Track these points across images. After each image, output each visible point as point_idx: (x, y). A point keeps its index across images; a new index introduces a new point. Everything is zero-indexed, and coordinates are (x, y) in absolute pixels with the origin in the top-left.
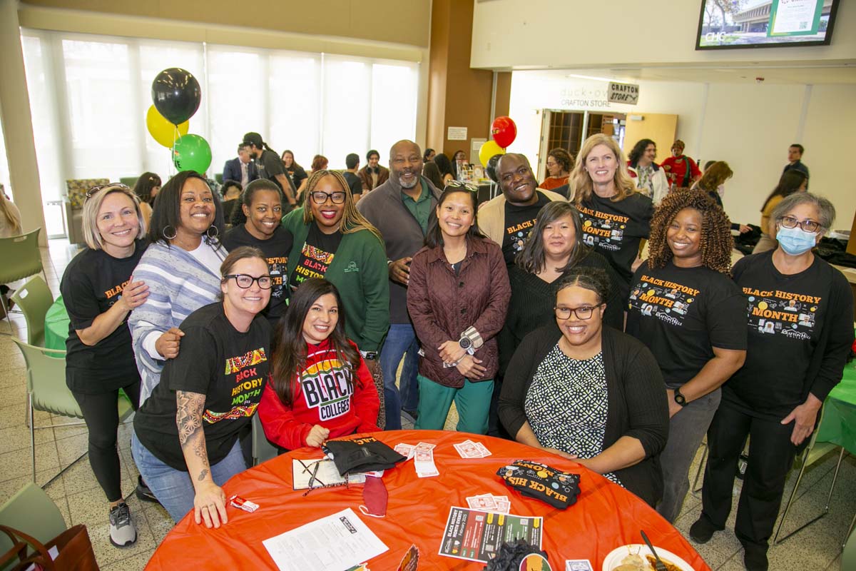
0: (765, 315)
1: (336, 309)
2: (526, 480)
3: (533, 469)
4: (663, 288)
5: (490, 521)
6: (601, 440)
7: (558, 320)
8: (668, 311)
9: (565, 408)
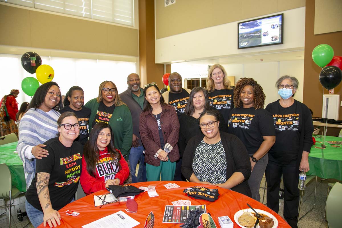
0: (281, 124)
1: (110, 134)
2: (196, 192)
3: (198, 188)
4: (240, 117)
5: (183, 209)
6: (225, 176)
7: (201, 129)
8: (243, 124)
9: (209, 163)
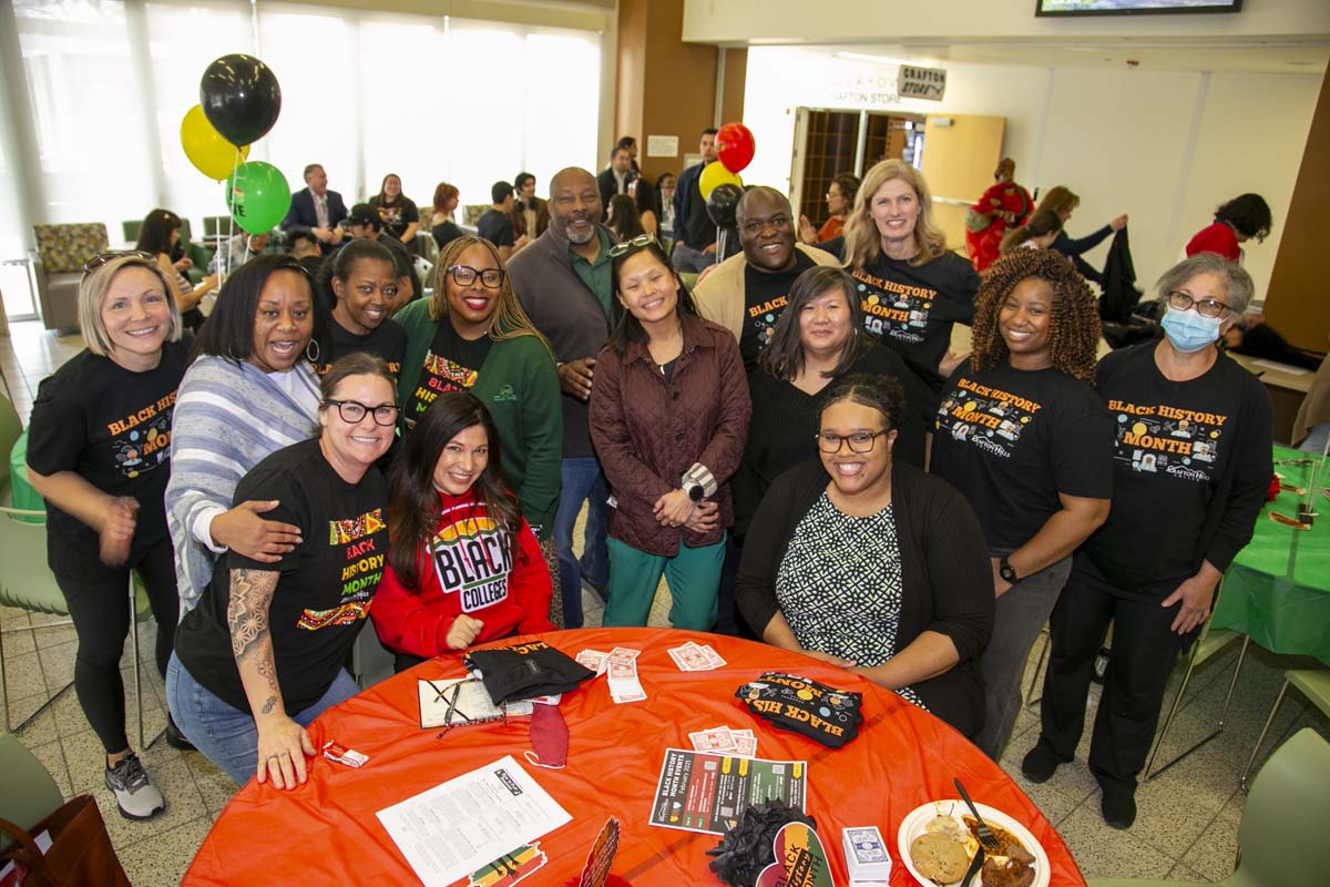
1: (486, 448)
3: (790, 687)
5: (726, 769)
6: (892, 637)
9: (838, 590)
